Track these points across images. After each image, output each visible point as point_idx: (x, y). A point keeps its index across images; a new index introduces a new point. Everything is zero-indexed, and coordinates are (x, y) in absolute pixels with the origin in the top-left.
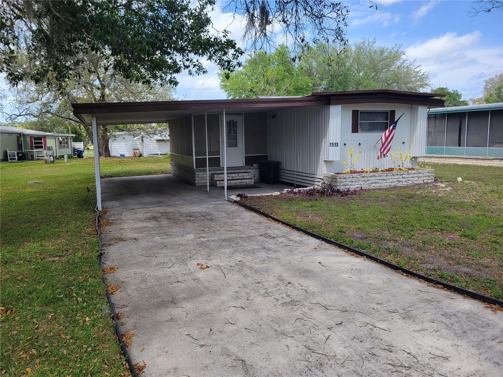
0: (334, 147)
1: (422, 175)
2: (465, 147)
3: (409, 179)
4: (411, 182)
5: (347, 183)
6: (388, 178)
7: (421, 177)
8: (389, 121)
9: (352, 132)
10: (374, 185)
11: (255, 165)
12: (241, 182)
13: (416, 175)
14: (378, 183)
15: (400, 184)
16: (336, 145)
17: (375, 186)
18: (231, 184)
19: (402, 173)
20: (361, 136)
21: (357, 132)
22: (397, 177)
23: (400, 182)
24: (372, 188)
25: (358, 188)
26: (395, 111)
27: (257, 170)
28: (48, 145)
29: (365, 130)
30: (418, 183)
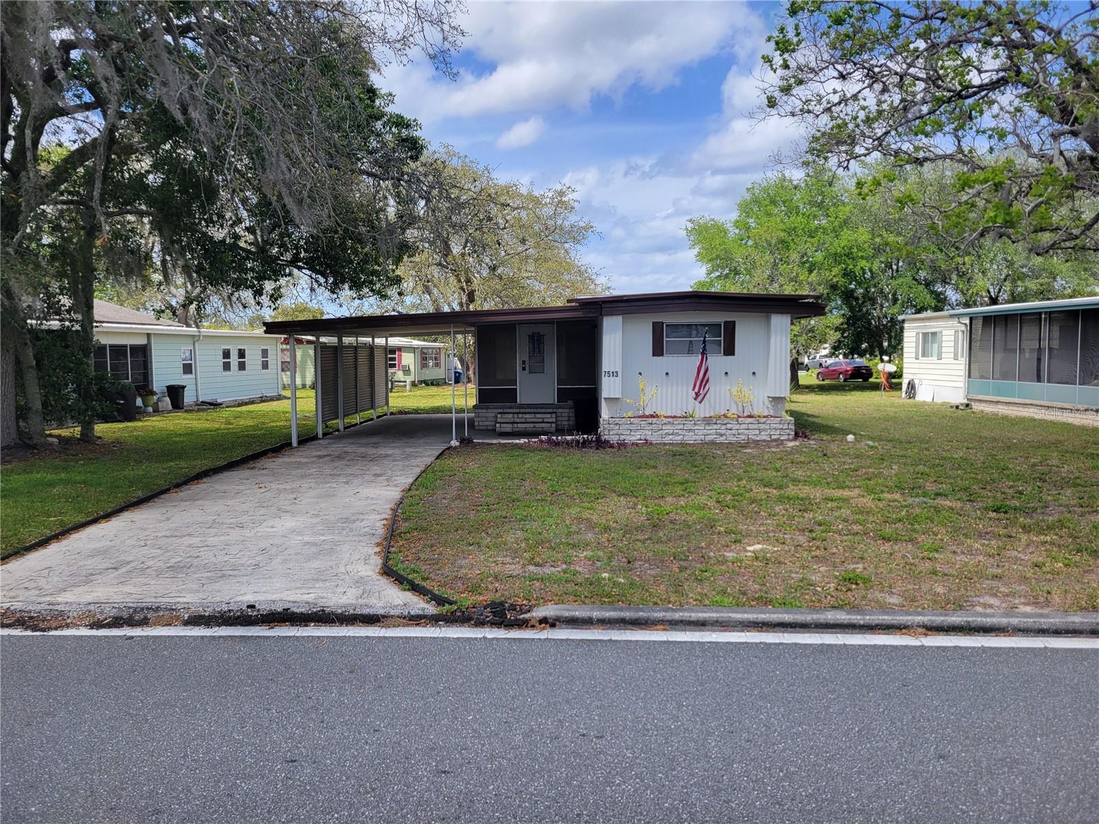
0: (611, 378)
1: (768, 427)
2: (1046, 384)
3: (739, 431)
4: (743, 437)
5: (620, 432)
6: (696, 427)
7: (764, 430)
8: (722, 338)
9: (654, 355)
10: (671, 437)
11: (570, 403)
12: (535, 427)
13: (756, 426)
14: (678, 434)
15: (721, 438)
16: (615, 374)
17: (674, 439)
18: (517, 430)
19: (725, 422)
20: (666, 361)
21: (662, 354)
22: (715, 427)
23: (721, 435)
24: (667, 442)
25: (641, 440)
26: (734, 322)
27: (573, 410)
28: (404, 363)
29: (674, 352)
30: (758, 439)
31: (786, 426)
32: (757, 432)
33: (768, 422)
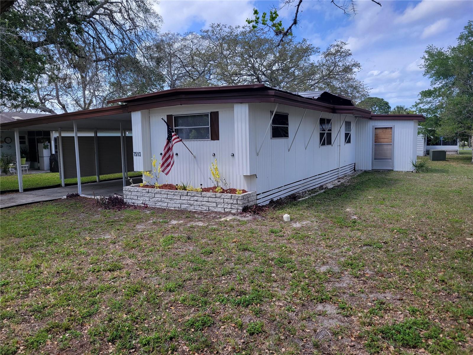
0: (138, 157)
3: (203, 203)
4: (205, 208)
6: (176, 197)
8: (209, 126)
10: (160, 203)
13: (213, 200)
14: (164, 202)
15: (192, 207)
16: (139, 154)
17: (162, 205)
19: (193, 194)
22: (187, 198)
23: (191, 205)
24: (158, 207)
25: (143, 204)
30: (216, 210)
31: (235, 202)
32: (215, 205)
33: (223, 197)
